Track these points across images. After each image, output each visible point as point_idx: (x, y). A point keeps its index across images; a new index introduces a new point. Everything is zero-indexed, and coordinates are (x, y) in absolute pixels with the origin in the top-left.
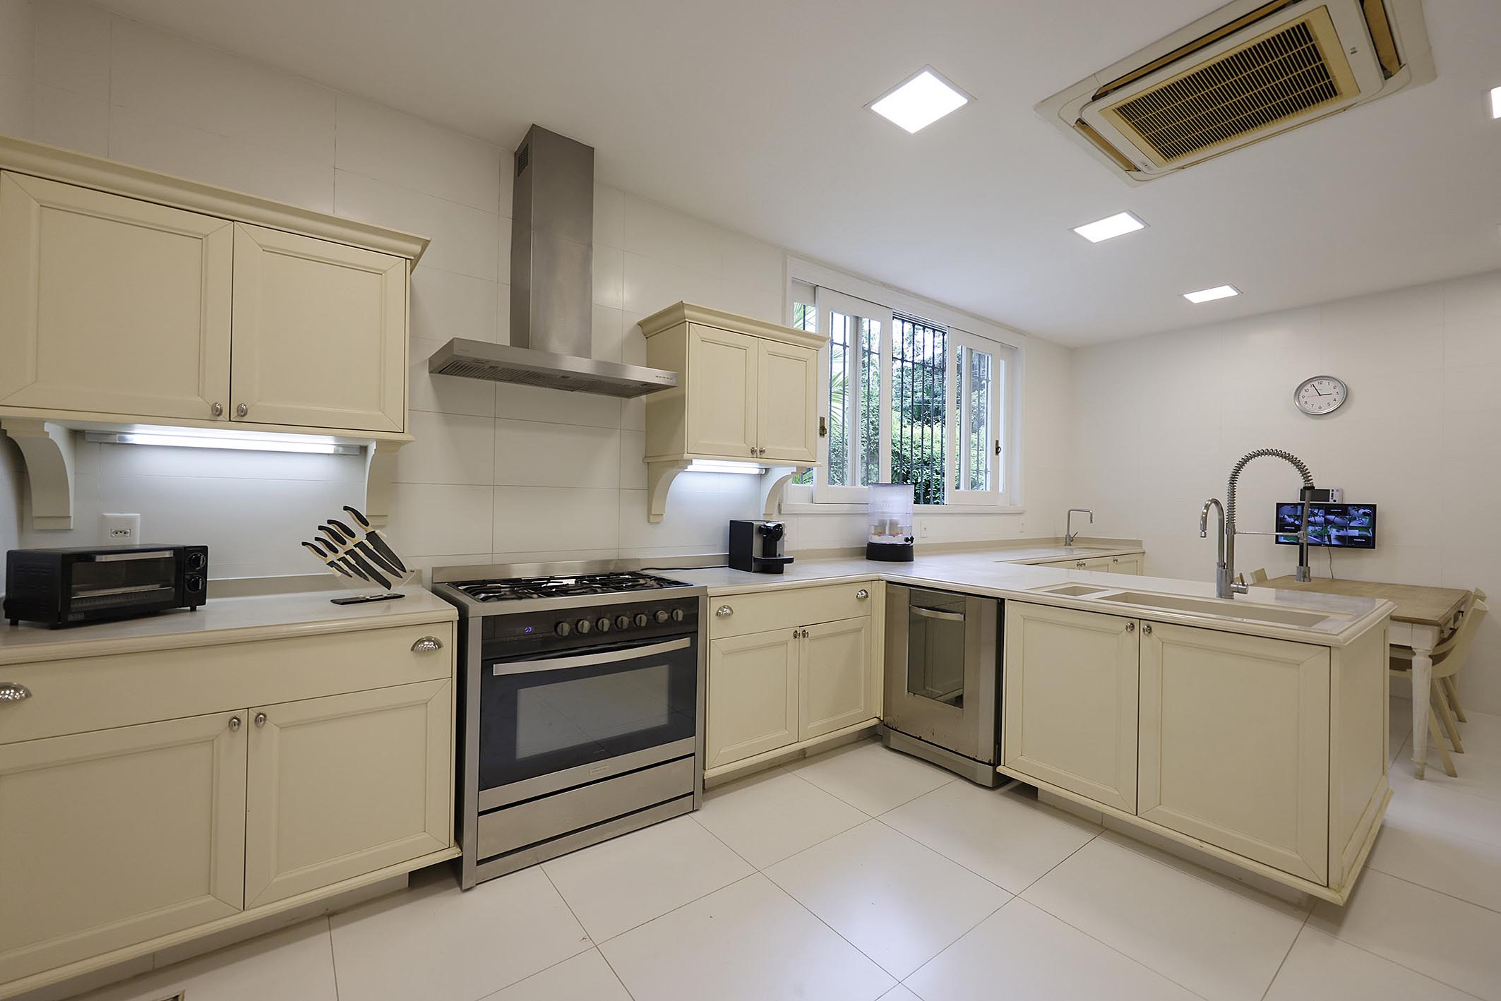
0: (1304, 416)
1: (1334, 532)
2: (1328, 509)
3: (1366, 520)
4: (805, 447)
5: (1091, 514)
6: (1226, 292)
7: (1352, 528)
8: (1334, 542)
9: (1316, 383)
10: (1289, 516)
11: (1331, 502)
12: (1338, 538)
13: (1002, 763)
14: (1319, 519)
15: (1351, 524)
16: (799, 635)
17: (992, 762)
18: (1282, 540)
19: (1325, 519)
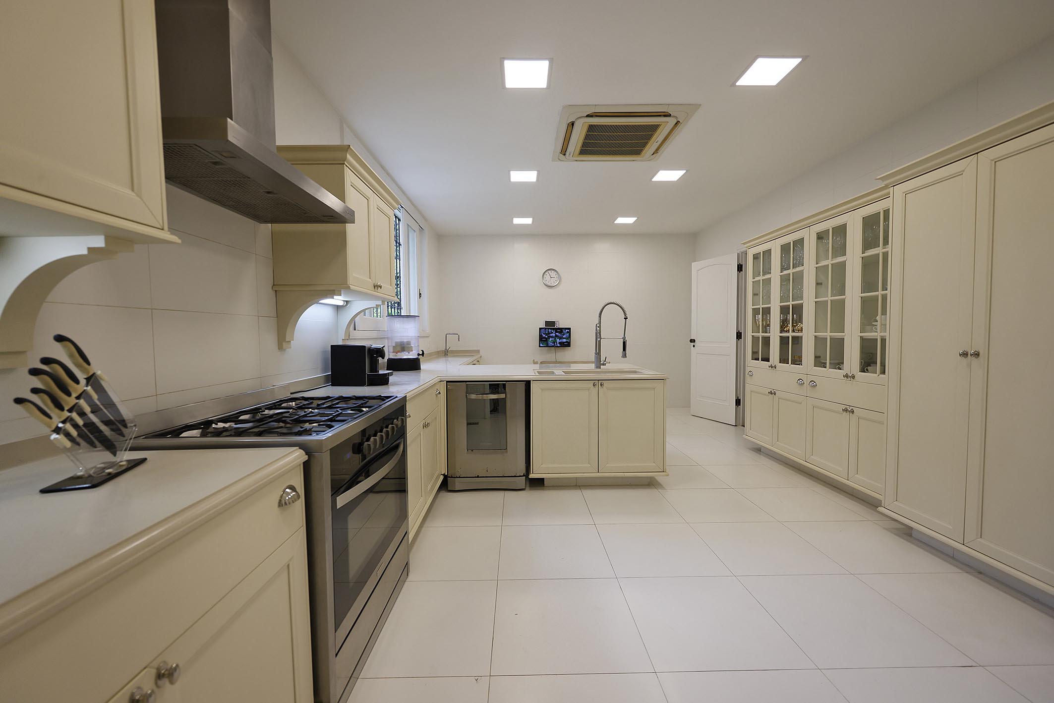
0: (545, 287)
1: (558, 340)
2: (557, 330)
3: (568, 334)
4: (391, 286)
5: (459, 336)
6: (528, 221)
7: (564, 338)
8: (558, 345)
9: (549, 272)
10: (544, 334)
11: (556, 327)
12: (560, 343)
13: (532, 473)
14: (554, 335)
15: (564, 337)
16: (426, 426)
17: (525, 474)
18: (541, 345)
19: (556, 335)
